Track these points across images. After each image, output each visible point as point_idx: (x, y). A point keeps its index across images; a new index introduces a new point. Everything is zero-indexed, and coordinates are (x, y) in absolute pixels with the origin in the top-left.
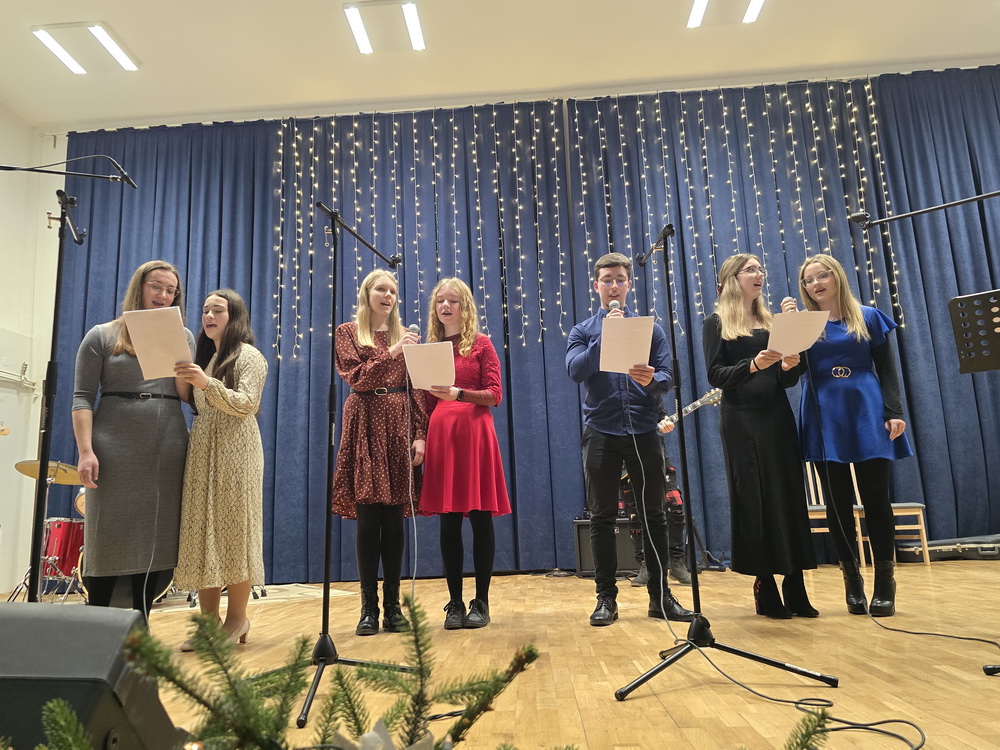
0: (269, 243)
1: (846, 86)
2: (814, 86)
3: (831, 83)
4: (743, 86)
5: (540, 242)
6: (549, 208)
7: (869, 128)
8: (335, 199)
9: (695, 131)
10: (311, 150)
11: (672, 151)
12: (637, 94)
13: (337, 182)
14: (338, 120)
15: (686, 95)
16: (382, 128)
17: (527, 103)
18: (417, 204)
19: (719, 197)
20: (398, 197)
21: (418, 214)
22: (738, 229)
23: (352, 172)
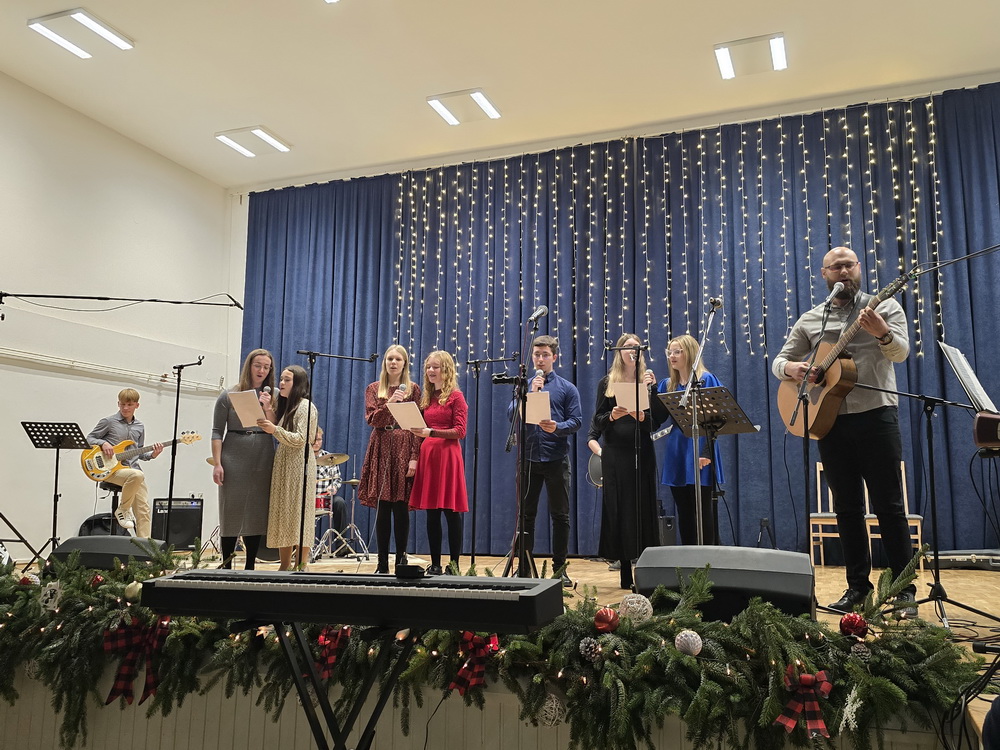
0: (392, 278)
1: (906, 105)
2: (873, 108)
3: (891, 104)
4: (802, 113)
5: (607, 270)
7: (926, 148)
8: (441, 240)
9: (752, 159)
10: (424, 197)
11: (730, 181)
12: (701, 128)
13: (443, 224)
14: (445, 170)
15: (746, 126)
16: (480, 174)
17: (601, 144)
18: (506, 242)
19: (772, 222)
20: (491, 236)
21: (506, 250)
22: (787, 254)
23: (455, 215)
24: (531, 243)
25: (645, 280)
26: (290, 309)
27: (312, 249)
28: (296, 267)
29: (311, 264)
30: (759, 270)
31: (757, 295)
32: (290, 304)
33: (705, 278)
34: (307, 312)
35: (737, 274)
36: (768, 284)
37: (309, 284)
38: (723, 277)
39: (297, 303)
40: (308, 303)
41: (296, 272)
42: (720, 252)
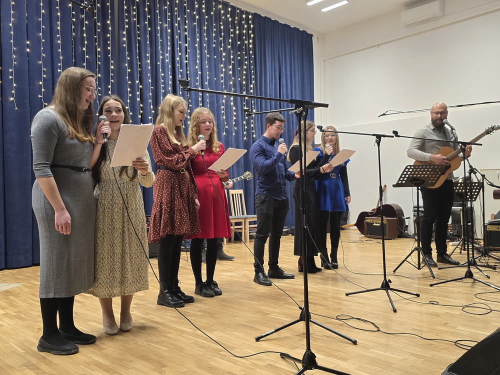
1: (243, 12)
2: (232, 7)
3: (238, 9)
6: (105, 29)
7: (249, 38)
9: (183, 11)
11: (172, 17)
19: (192, 52)
22: (199, 73)
25: (126, 65)
42: (167, 61)
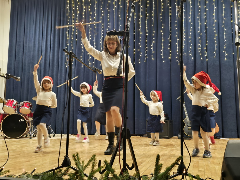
0: (65, 31)
5: (147, 28)
6: (150, 16)
8: (84, 16)
10: (77, 1)
13: (84, 11)
18: (108, 17)
19: (210, 10)
20: (103, 15)
21: (108, 20)
22: (216, 21)
23: (89, 7)
24: (118, 17)
25: (161, 31)
26: (26, 43)
27: (35, 20)
28: (29, 27)
29: (34, 26)
30: (205, 27)
31: (204, 36)
32: (26, 41)
33: (184, 30)
34: (33, 44)
35: (196, 29)
36: (208, 32)
37: (34, 33)
38: (191, 30)
39: (29, 40)
40: (33, 40)
41: (28, 29)
42: (190, 21)
